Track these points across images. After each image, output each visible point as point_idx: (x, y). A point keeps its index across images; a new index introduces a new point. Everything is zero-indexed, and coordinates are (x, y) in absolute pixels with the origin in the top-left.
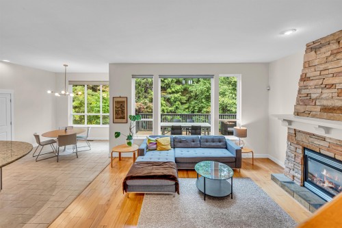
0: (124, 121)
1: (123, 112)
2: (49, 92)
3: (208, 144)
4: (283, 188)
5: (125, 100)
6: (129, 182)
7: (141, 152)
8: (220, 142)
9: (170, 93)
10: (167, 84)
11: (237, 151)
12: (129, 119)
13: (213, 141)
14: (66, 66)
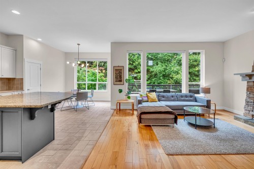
0: (122, 83)
1: (121, 77)
2: (68, 63)
3: (183, 98)
4: (247, 123)
5: (122, 68)
6: (143, 116)
7: (140, 102)
8: (191, 97)
9: (137, 73)
10: (134, 67)
11: (207, 101)
12: (125, 82)
13: (186, 96)
14: (79, 44)
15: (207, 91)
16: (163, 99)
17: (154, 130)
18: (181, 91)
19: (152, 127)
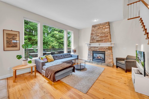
0: (17, 48)
8: (69, 55)
11: (77, 56)
12: (21, 47)
15: (75, 51)
16: (57, 58)
17: (64, 81)
18: (63, 52)
19: (61, 80)
